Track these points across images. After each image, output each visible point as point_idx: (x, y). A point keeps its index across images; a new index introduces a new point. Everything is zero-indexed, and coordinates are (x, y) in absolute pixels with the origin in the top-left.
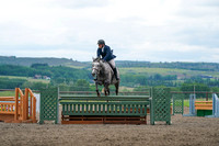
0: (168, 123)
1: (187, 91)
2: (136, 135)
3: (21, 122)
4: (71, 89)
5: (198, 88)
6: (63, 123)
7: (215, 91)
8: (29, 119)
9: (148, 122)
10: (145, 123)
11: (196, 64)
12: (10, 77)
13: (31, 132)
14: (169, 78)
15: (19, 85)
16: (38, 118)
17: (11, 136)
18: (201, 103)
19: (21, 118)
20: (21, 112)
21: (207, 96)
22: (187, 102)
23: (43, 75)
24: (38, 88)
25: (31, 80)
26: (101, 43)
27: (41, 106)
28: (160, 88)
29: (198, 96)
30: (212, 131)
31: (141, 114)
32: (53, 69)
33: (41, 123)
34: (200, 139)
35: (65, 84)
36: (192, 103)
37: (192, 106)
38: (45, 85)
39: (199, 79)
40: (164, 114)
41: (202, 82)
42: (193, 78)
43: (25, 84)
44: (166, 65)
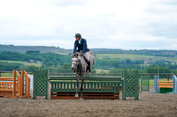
0: (137, 99)
1: (152, 73)
2: (111, 108)
3: (18, 97)
4: (59, 71)
5: (161, 71)
6: (52, 98)
7: (175, 73)
8: (25, 95)
9: (121, 98)
10: (118, 98)
11: (160, 51)
12: (9, 62)
13: (26, 106)
14: (138, 63)
15: (17, 68)
16: (32, 94)
17: (10, 109)
18: (164, 83)
19: (18, 94)
20: (18, 90)
21: (169, 77)
22: (152, 82)
23: (36, 60)
24: (32, 70)
25: (26, 64)
26: (78, 36)
27: (34, 84)
28: (130, 70)
29: (161, 77)
30: (172, 104)
31: (115, 91)
32: (44, 55)
33: (34, 98)
34: (163, 112)
35: (53, 67)
36: (156, 82)
37: (156, 85)
38: (37, 68)
39: (162, 64)
40: (133, 91)
41: (164, 65)
42: (157, 63)
43: (21, 67)
44: (136, 52)
